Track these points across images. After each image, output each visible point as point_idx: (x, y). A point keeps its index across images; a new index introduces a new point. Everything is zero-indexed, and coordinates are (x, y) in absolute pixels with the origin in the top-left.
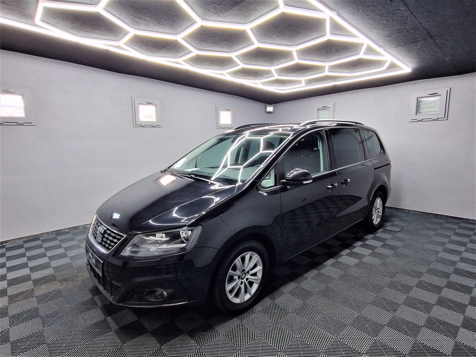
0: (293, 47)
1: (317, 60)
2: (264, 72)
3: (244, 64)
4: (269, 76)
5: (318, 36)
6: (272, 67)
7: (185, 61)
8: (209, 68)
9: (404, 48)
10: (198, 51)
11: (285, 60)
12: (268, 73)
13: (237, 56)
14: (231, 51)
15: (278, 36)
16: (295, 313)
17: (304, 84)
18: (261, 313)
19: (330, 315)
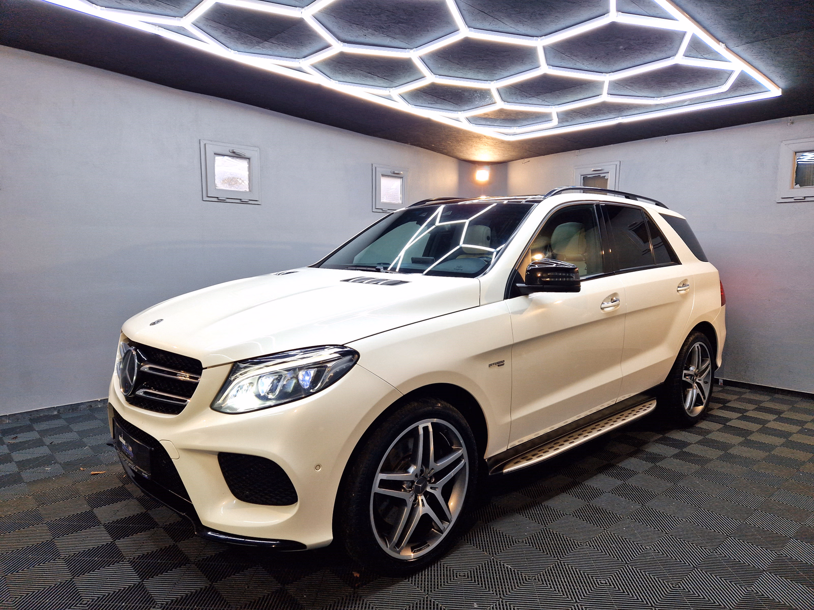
0: (539, 39)
1: (586, 68)
2: (476, 95)
3: (434, 76)
4: (483, 103)
5: (592, 16)
6: (492, 83)
7: (315, 67)
8: (363, 82)
9: (769, 46)
10: (345, 46)
11: (521, 68)
12: (482, 96)
13: (422, 59)
14: (409, 46)
15: (509, 16)
16: (538, 579)
17: (555, 121)
18: (468, 578)
19: (613, 587)
